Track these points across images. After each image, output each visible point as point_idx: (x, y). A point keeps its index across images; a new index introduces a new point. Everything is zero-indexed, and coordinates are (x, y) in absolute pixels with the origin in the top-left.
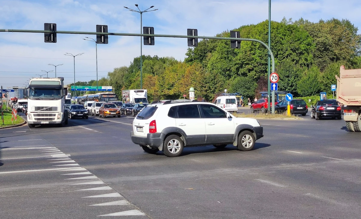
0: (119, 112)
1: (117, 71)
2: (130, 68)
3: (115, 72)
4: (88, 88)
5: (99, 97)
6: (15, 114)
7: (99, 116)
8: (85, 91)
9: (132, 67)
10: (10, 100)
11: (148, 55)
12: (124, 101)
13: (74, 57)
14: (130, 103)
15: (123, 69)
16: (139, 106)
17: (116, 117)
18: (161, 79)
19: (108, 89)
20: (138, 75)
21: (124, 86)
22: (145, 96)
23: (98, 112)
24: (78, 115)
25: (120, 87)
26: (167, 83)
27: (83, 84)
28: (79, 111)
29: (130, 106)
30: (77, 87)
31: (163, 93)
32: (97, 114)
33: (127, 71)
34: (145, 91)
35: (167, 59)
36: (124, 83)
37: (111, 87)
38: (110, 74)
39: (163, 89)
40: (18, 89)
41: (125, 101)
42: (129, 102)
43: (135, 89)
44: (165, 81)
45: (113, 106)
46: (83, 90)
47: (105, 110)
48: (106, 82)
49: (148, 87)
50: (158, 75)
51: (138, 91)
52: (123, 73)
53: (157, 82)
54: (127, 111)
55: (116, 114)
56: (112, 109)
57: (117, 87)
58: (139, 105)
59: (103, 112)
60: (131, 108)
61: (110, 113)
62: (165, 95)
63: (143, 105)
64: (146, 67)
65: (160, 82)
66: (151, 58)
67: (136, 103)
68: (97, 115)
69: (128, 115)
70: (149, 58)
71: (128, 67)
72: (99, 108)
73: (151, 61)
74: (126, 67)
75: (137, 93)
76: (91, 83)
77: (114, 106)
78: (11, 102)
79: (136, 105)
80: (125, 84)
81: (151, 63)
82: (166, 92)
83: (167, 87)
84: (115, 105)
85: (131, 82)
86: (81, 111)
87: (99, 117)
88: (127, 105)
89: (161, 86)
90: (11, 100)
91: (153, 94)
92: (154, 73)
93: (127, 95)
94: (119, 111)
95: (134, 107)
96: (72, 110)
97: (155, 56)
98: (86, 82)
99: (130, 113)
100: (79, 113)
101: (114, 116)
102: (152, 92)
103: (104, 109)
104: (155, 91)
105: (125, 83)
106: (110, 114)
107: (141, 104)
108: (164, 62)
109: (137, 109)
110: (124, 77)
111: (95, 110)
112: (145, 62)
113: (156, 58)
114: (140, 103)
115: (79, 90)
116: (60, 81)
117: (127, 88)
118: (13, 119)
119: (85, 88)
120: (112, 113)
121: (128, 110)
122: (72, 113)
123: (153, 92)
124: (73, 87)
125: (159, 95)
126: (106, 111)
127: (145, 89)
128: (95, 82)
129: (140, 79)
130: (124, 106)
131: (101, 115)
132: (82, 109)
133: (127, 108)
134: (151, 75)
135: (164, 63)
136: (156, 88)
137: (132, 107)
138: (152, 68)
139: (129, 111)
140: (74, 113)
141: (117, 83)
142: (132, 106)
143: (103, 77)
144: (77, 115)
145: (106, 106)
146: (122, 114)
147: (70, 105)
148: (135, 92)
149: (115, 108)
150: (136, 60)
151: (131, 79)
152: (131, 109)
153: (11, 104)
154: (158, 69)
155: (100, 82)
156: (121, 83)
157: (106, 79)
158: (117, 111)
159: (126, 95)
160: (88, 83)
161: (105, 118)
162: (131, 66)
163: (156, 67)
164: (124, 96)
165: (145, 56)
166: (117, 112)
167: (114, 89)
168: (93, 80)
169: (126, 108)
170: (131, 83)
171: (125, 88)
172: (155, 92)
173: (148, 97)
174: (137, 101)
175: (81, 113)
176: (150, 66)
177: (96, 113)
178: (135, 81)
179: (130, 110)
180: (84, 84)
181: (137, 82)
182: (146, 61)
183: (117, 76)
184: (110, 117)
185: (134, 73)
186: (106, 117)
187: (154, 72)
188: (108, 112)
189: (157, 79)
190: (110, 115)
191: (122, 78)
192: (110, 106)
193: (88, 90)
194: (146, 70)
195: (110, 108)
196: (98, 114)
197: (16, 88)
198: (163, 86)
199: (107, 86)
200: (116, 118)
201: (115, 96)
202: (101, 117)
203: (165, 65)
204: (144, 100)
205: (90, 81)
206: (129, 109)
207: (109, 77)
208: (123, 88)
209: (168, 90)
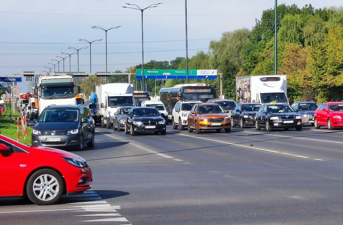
0: (228, 122)
1: (229, 39)
2: (254, 32)
3: (224, 40)
4: (169, 74)
5: (179, 93)
6: (24, 126)
7: (187, 129)
8: (163, 79)
9: (258, 29)
10: (18, 99)
11: (293, 4)
12: (239, 99)
13: (142, 11)
14: (252, 103)
15: (240, 35)
16: (269, 110)
17: (221, 131)
18: (319, 52)
19: (209, 75)
20: (271, 47)
21: (241, 69)
22: (282, 88)
23: (186, 122)
24: (147, 127)
25: (235, 70)
26: (330, 61)
27: (160, 66)
28: (148, 120)
29: (249, 109)
30: (148, 72)
31: (322, 83)
32: (184, 126)
33: (249, 37)
34: (283, 78)
35: (332, 11)
36: (242, 62)
37: (216, 70)
38: (213, 45)
39: (322, 74)
40: (33, 75)
41: (241, 99)
42: (250, 101)
43: (263, 74)
44: (326, 57)
45: (215, 109)
46: (159, 77)
47: (199, 117)
48: (205, 61)
49: (290, 70)
50: (311, 44)
51: (268, 79)
52: (239, 42)
53: (309, 60)
54: (244, 120)
55: (222, 125)
56: (214, 116)
57: (228, 71)
58: (269, 107)
59: (196, 121)
60: (253, 112)
61: (209, 124)
62: (325, 86)
63: (276, 108)
64: (288, 28)
65: (316, 59)
66: (299, 10)
67: (263, 104)
68: (184, 128)
69: (247, 127)
70: (294, 10)
71: (250, 29)
72: (188, 112)
73: (298, 16)
74: (247, 31)
75: (265, 83)
76: (177, 63)
77: (218, 110)
78: (20, 101)
79: (263, 107)
80: (245, 65)
81: (298, 21)
82: (328, 80)
83: (331, 69)
84: (220, 107)
85: (255, 60)
86: (152, 120)
87: (187, 131)
88: (245, 108)
89: (320, 67)
90: (20, 98)
91: (301, 84)
92: (302, 42)
93: (246, 87)
94: (228, 119)
95: (258, 110)
96: (133, 118)
97: (307, 5)
98: (166, 62)
99: (251, 123)
100: (147, 124)
101: (218, 130)
102: (299, 80)
103: (198, 115)
104: (305, 79)
105: (244, 63)
106: (208, 126)
107: (273, 105)
108: (326, 17)
109: (265, 115)
110: (243, 50)
111: (180, 118)
112: (285, 19)
113: (309, 10)
114: (271, 103)
115: (153, 77)
116: (72, 78)
117: (248, 72)
118: (19, 135)
119: (164, 74)
120: (214, 124)
121: (246, 117)
122: (134, 123)
123: (302, 80)
124: (141, 72)
125: (315, 86)
126: (202, 120)
127: (284, 74)
128: (183, 62)
129: (273, 54)
130: (240, 108)
131: (191, 127)
132: (154, 116)
133: (245, 114)
134: (298, 46)
135: (326, 19)
136: (308, 72)
137: (255, 112)
138: (300, 31)
139: (248, 119)
140: (139, 124)
141: (227, 62)
142: (254, 110)
143: (200, 51)
144: (144, 128)
145: (202, 110)
146: (234, 127)
147: (130, 109)
148: (262, 80)
149: (220, 114)
150: (267, 15)
151: (256, 54)
152: (254, 115)
153: (21, 106)
154: (312, 33)
155: (194, 62)
156: (236, 63)
157: (206, 55)
158: (223, 119)
159: (244, 86)
160: (170, 64)
161: (199, 133)
162: (256, 27)
163: (308, 29)
164: (240, 89)
165: (286, 5)
166: (224, 122)
167: (221, 74)
168: (180, 58)
169: (243, 113)
170: (255, 63)
171: (244, 72)
172: (306, 81)
173: (289, 90)
174: (265, 99)
175: (152, 124)
176: (295, 27)
177: (183, 124)
178: (264, 58)
179: (251, 117)
180: (162, 66)
181: (268, 61)
182: (288, 17)
183: (228, 48)
184: (209, 131)
185: (262, 42)
186: (202, 132)
187: (304, 38)
188: (206, 122)
189: (309, 53)
190: (209, 128)
191: (238, 52)
192: (210, 110)
193: (169, 77)
194: (287, 36)
195: (209, 114)
196: (186, 126)
197: (30, 74)
198: (323, 68)
199: (209, 68)
200: (223, 134)
201: (209, 91)
202: (191, 131)
203: (328, 25)
204: (279, 96)
205: (174, 59)
206: (249, 115)
207: (212, 51)
208: (239, 73)
209: (332, 77)
